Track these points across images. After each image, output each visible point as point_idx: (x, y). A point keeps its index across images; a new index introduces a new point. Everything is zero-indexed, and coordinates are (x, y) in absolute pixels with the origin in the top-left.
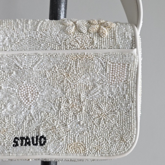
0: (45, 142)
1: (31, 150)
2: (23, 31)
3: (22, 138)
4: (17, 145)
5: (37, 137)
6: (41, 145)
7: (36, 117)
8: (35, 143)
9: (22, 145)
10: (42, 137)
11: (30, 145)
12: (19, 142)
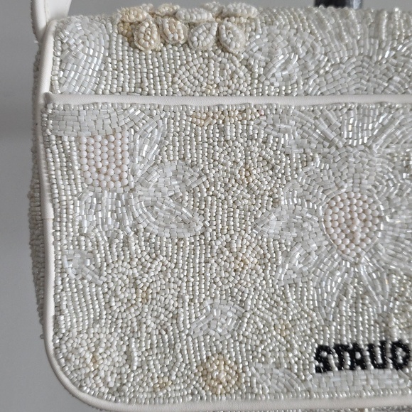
0: (406, 359)
1: (372, 382)
2: (340, 38)
3: (340, 349)
4: (327, 368)
5: (383, 343)
6: (398, 367)
7: (375, 288)
8: (380, 361)
10: (399, 344)
11: (364, 367)
12: (333, 359)
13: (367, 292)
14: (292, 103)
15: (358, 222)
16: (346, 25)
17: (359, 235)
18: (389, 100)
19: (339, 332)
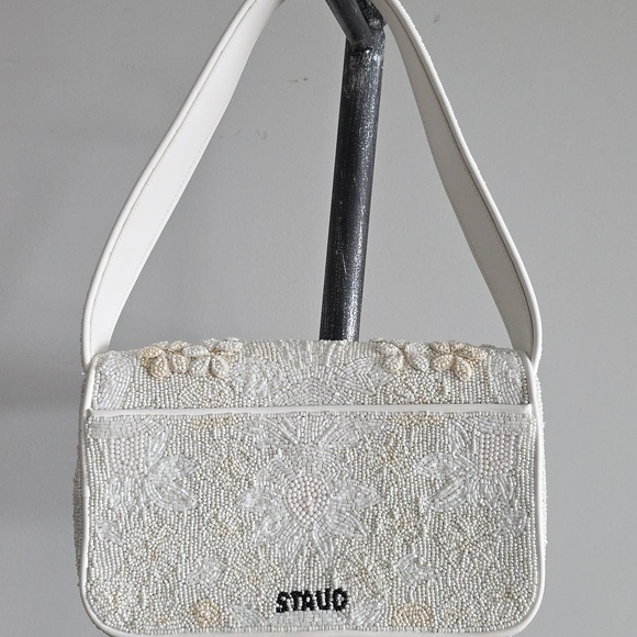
0: (345, 602)
1: (316, 620)
2: (297, 365)
3: (296, 595)
4: (285, 609)
5: (328, 591)
6: (337, 608)
7: (323, 549)
8: (324, 604)
9: (295, 608)
10: (339, 591)
11: (312, 609)
12: (290, 603)
13: (318, 552)
14: (262, 412)
15: (311, 498)
16: (303, 356)
17: (311, 509)
18: (330, 409)
19: (295, 582)
